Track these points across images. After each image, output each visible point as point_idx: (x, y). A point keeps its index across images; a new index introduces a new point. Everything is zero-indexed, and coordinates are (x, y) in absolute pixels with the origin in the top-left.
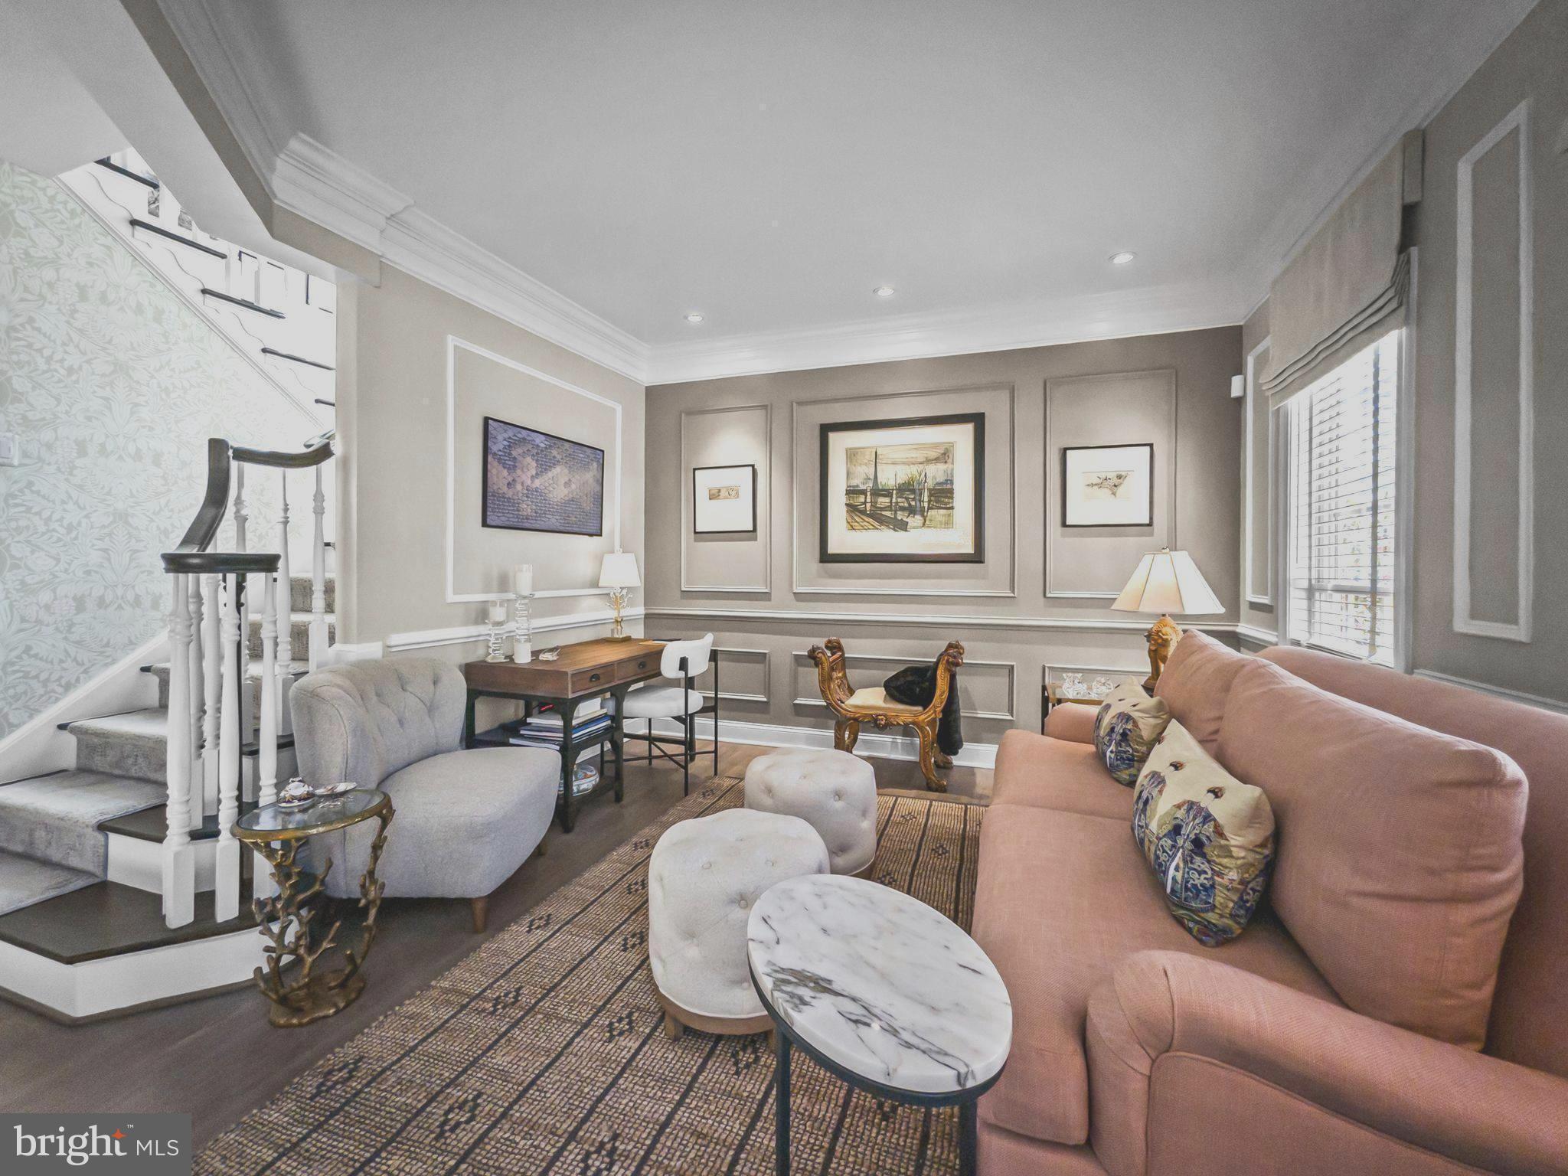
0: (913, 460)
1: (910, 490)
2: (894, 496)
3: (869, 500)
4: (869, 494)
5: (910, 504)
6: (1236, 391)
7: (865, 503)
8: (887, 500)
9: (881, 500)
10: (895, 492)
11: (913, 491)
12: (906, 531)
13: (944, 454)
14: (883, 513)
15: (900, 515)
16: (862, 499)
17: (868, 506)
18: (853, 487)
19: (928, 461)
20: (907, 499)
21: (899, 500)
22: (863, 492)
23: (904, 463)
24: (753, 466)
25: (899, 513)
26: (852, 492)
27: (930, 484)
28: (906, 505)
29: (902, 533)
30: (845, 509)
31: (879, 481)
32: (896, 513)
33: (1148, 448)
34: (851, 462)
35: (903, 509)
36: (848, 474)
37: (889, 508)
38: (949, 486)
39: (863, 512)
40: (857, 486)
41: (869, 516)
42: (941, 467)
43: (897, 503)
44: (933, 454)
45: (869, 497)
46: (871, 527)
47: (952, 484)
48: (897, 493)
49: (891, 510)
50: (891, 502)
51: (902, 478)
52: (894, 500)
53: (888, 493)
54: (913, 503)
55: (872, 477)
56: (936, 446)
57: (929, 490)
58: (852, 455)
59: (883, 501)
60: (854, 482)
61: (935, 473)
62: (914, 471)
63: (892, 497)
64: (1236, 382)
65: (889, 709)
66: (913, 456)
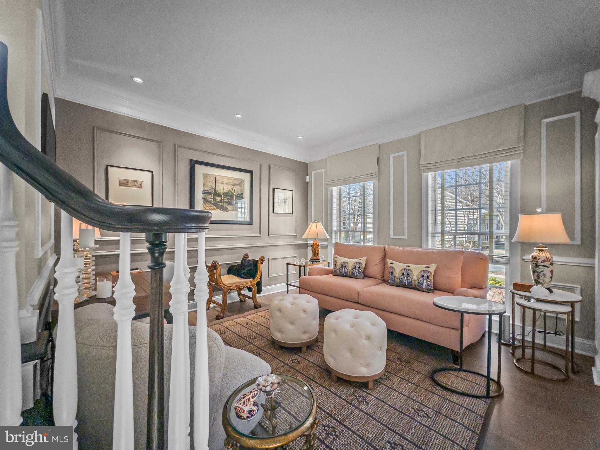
0: (230, 183)
1: (229, 195)
2: (223, 197)
3: (212, 197)
4: (212, 194)
5: (228, 201)
6: (308, 180)
7: (211, 198)
8: (220, 198)
9: (217, 198)
10: (223, 195)
11: (230, 196)
12: (227, 211)
13: (241, 183)
14: (218, 203)
15: (225, 205)
16: (209, 196)
17: (212, 199)
18: (206, 191)
19: (235, 185)
20: (227, 199)
21: (225, 199)
22: (210, 194)
23: (226, 184)
24: (152, 172)
25: (224, 204)
26: (205, 193)
27: (236, 194)
28: (227, 201)
29: (225, 212)
30: (202, 200)
31: (217, 190)
32: (223, 204)
33: (292, 192)
34: (205, 179)
35: (226, 202)
36: (204, 185)
37: (221, 201)
38: (242, 196)
39: (210, 202)
40: (208, 191)
41: (212, 204)
42: (239, 187)
43: (224, 200)
44: (237, 182)
45: (212, 196)
46: (213, 209)
47: (243, 195)
48: (224, 196)
49: (221, 203)
50: (221, 199)
51: (225, 190)
52: (222, 199)
53: (220, 195)
54: (230, 201)
55: (214, 188)
56: (238, 179)
57: (236, 196)
58: (205, 176)
59: (218, 198)
60: (206, 189)
61: (237, 189)
62: (230, 188)
63: (222, 198)
64: (308, 177)
65: (243, 282)
66: (230, 182)
